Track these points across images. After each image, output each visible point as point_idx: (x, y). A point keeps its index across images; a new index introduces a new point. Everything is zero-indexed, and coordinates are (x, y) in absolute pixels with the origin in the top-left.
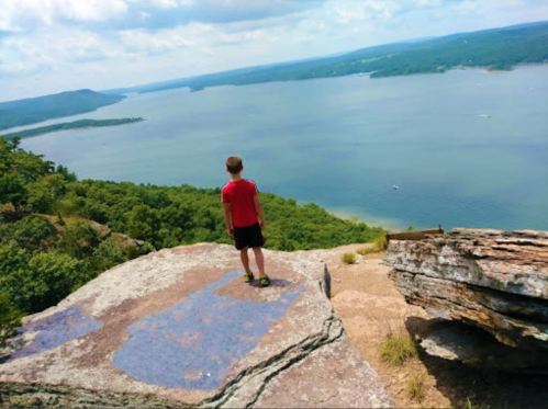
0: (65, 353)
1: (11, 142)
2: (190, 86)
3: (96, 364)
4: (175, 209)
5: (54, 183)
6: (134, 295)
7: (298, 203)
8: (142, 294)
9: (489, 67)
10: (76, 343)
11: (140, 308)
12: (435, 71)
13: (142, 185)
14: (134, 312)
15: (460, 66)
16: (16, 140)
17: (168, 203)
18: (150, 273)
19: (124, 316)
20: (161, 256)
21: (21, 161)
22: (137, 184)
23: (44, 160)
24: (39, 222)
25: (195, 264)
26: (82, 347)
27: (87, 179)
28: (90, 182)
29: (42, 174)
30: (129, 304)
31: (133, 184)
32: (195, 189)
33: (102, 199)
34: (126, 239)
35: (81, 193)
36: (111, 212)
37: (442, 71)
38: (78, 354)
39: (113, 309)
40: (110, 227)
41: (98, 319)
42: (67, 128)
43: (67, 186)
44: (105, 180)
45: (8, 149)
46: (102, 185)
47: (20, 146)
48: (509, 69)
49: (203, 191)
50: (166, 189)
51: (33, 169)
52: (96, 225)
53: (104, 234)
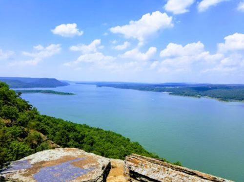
0: (20, 172)
1: (17, 94)
2: (97, 84)
3: (28, 176)
4: (78, 134)
5: (30, 114)
6: (45, 160)
7: (131, 141)
8: (48, 160)
9: (219, 99)
10: (23, 170)
11: (46, 164)
12: (196, 96)
13: (67, 121)
14: (43, 165)
15: (207, 97)
16: (20, 93)
17: (75, 131)
18: (53, 155)
19: (40, 165)
20: (59, 150)
21: (19, 102)
22: (65, 120)
23: (29, 104)
24: (19, 129)
25: (68, 154)
26: (25, 171)
27: (44, 115)
28: (45, 116)
29: (26, 109)
30: (43, 162)
31: (63, 120)
32: (89, 127)
33: (48, 124)
34: (53, 144)
35: (40, 120)
36: (50, 131)
37: (199, 97)
38: (23, 173)
39: (38, 163)
40: (47, 137)
41: (32, 165)
42: (42, 92)
43: (35, 116)
44: (51, 116)
45: (16, 97)
46: (50, 118)
47: (20, 96)
48: (227, 101)
49: (92, 128)
50: (76, 125)
51: (23, 107)
52: (42, 135)
53: (44, 139)
